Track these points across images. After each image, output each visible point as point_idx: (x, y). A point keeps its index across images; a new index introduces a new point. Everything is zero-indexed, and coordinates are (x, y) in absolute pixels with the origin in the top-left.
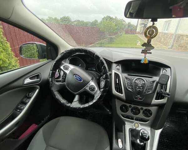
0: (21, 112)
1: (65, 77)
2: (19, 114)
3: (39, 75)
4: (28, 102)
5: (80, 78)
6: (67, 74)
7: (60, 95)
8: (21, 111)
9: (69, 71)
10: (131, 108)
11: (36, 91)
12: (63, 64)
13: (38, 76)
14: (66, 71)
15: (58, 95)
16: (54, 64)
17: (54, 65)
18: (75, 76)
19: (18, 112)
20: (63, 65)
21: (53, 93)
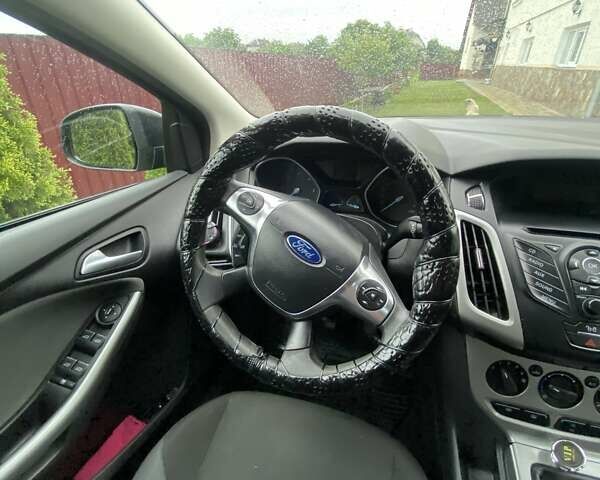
0: (73, 389)
1: (248, 242)
2: (66, 398)
3: (139, 233)
4: (101, 346)
5: (311, 251)
6: (254, 230)
7: (227, 323)
8: (72, 384)
9: (262, 220)
10: (539, 378)
11: (129, 298)
12: (238, 188)
13: (134, 239)
14: (248, 219)
15: (220, 321)
16: (197, 189)
17: (198, 194)
18: (292, 240)
19: (64, 388)
20: (238, 193)
21: (201, 312)
